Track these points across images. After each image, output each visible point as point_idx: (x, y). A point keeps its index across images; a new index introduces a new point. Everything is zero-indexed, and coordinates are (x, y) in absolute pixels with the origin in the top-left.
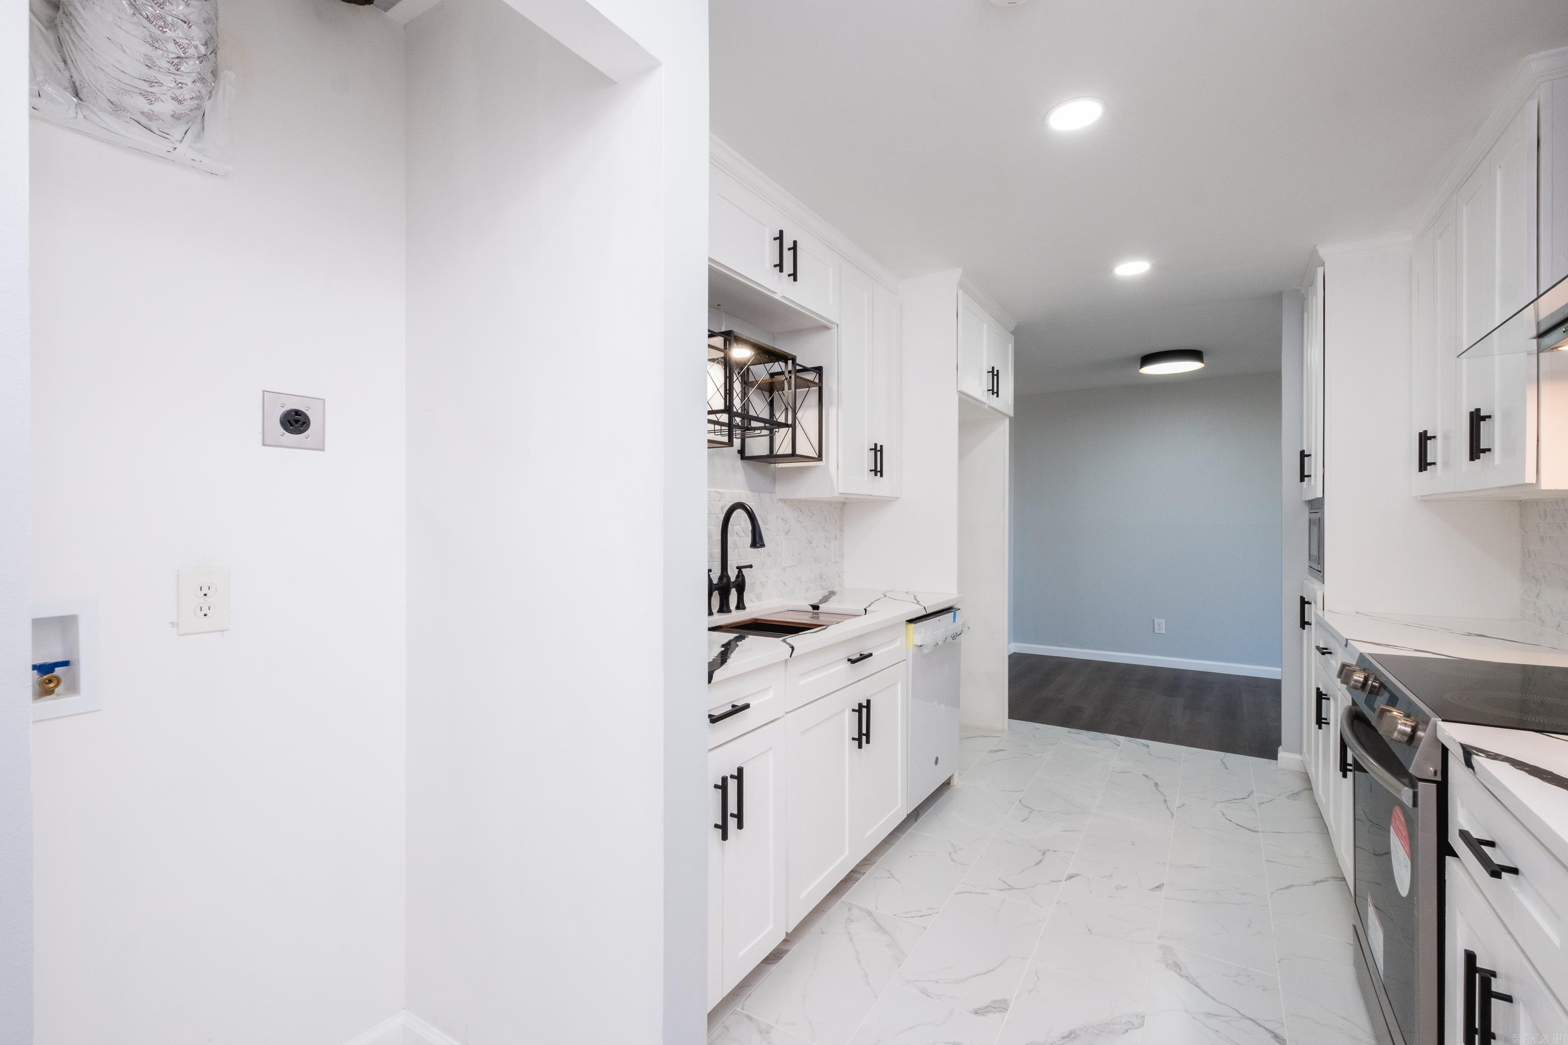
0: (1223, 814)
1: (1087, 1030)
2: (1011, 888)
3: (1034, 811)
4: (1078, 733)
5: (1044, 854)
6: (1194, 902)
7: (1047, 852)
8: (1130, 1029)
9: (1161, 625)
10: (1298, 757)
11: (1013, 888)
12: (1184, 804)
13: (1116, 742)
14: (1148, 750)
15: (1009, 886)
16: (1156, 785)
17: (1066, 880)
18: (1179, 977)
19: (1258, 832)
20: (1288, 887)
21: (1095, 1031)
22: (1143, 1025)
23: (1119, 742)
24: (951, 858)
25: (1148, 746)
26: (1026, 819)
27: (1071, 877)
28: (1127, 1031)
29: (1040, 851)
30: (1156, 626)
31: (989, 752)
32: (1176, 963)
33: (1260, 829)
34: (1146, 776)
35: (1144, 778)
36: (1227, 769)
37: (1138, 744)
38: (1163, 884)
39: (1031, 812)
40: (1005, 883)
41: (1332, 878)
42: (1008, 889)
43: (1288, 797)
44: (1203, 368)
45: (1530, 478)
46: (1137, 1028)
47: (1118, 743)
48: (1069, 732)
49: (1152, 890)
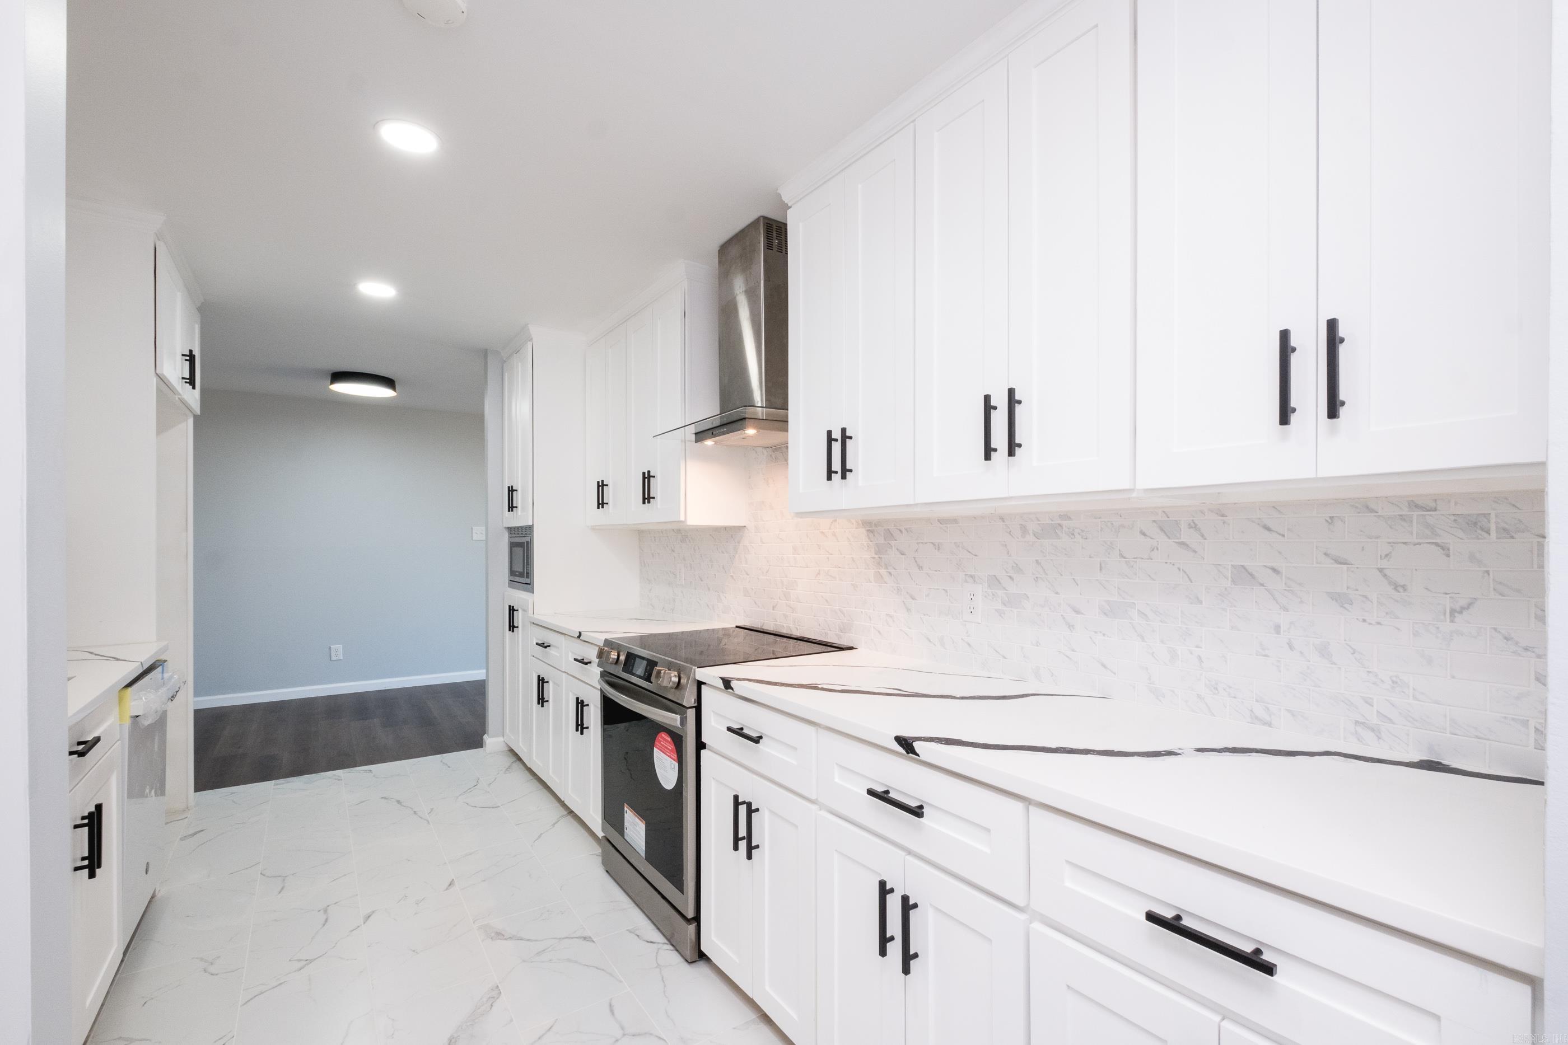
0: (468, 804)
1: (462, 1028)
2: (309, 962)
3: (286, 877)
4: (287, 782)
5: (325, 911)
6: (484, 881)
7: (329, 908)
8: (493, 1002)
9: (338, 650)
10: (501, 739)
11: (311, 961)
12: (432, 809)
13: (335, 777)
14: (372, 775)
15: (306, 960)
16: (398, 802)
17: (364, 923)
18: (505, 941)
19: (499, 807)
20: (540, 837)
21: (468, 1024)
22: (501, 993)
23: (339, 776)
24: (209, 973)
25: (371, 771)
26: (282, 889)
27: (368, 917)
28: (492, 1005)
29: (319, 911)
30: (333, 654)
31: (182, 839)
32: (497, 933)
33: (500, 805)
34: (385, 798)
35: (383, 800)
36: (449, 767)
37: (360, 772)
38: (453, 880)
39: (284, 880)
40: (299, 960)
41: (560, 817)
42: (308, 964)
43: (505, 773)
44: (396, 396)
45: (682, 518)
46: (498, 998)
47: (339, 778)
48: (275, 785)
49: (447, 889)
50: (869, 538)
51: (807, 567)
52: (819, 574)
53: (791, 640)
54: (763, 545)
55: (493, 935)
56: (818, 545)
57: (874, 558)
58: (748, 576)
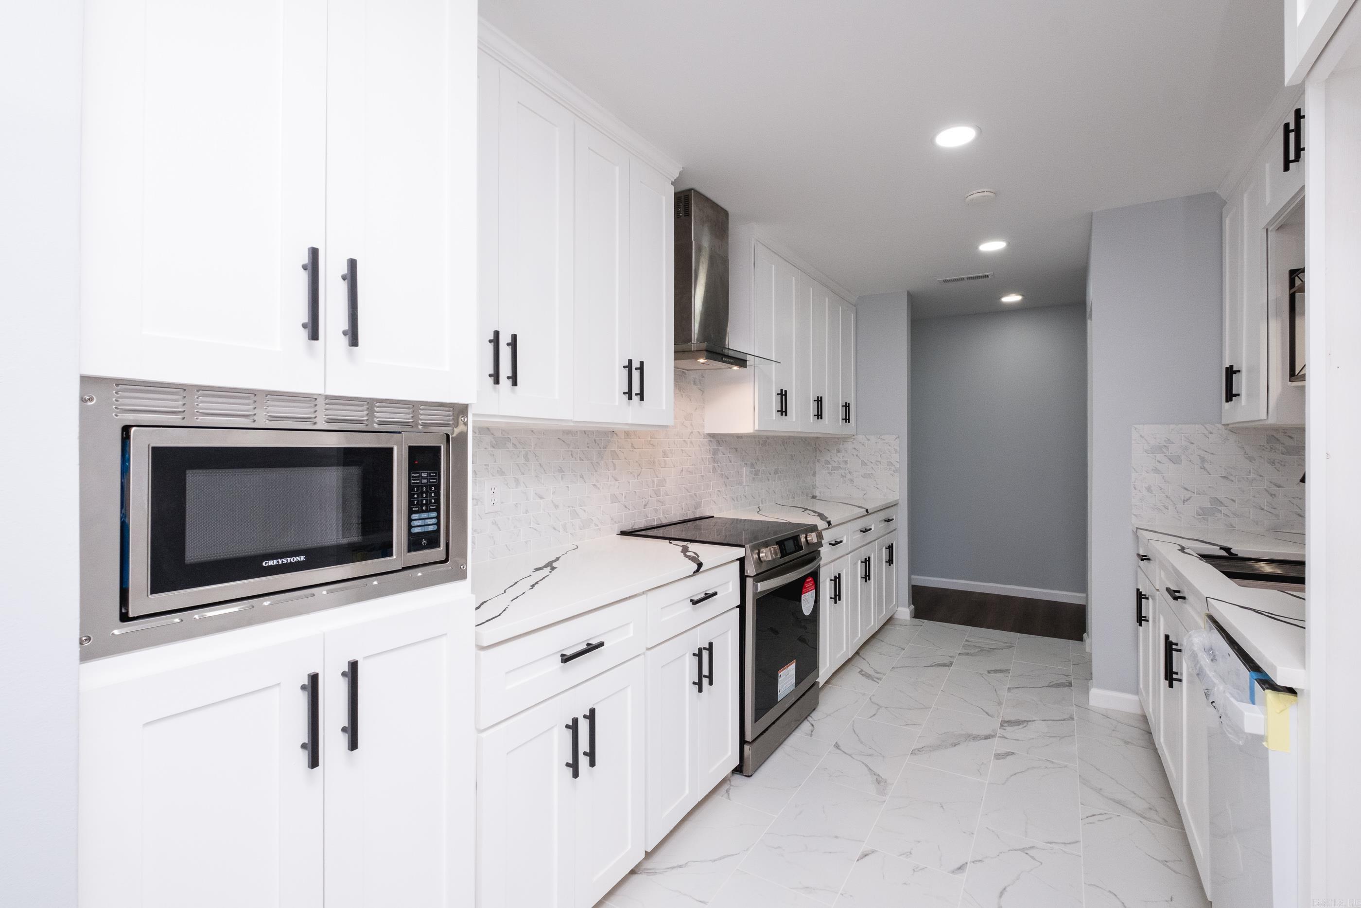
50: (710, 445)
51: (674, 467)
52: (682, 471)
53: (689, 523)
54: (635, 450)
55: (882, 784)
56: (682, 450)
57: (712, 457)
58: (617, 482)
